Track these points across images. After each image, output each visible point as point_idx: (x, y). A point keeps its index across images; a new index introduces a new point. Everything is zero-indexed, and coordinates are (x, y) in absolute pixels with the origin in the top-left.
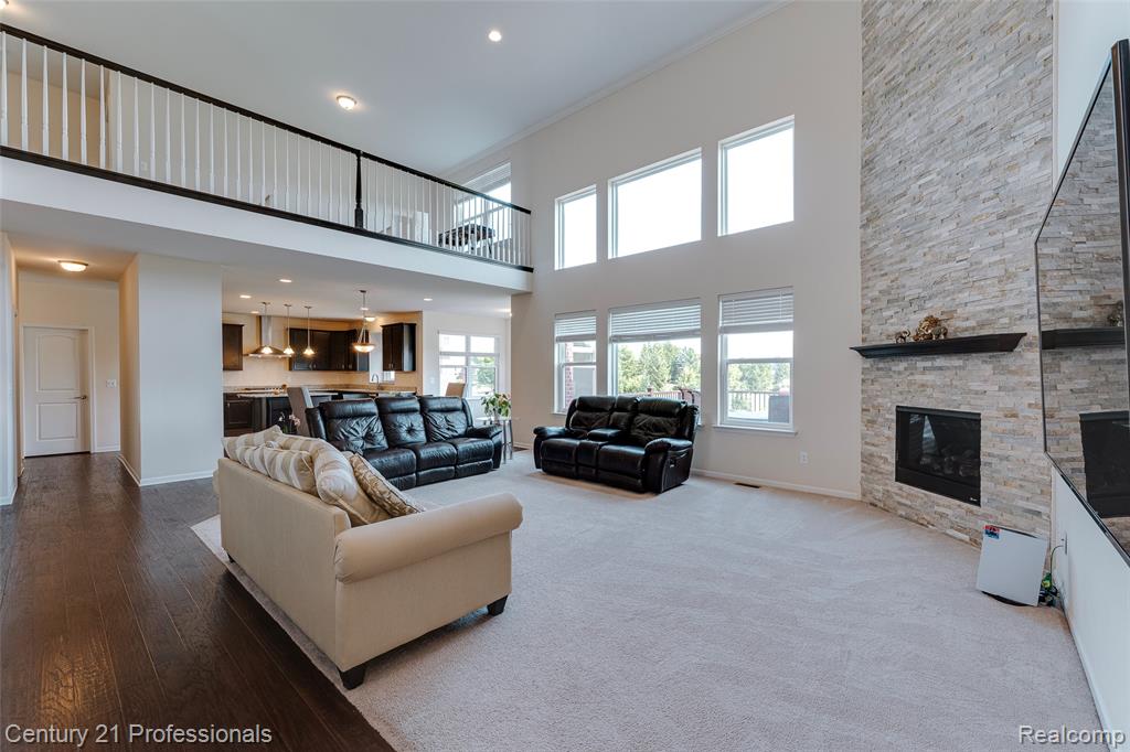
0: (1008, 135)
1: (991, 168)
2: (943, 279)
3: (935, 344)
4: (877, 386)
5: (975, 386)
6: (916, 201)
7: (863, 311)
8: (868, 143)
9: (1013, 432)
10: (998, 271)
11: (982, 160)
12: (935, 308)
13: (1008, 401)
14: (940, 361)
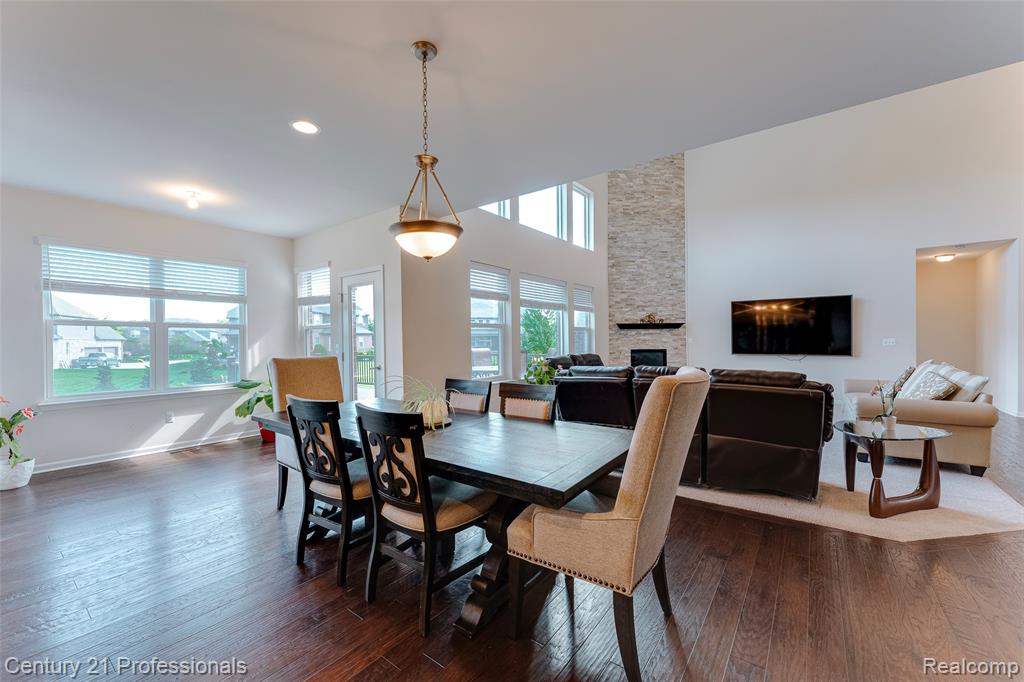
0: (673, 259)
1: (668, 267)
2: (652, 301)
3: (650, 325)
4: (619, 342)
5: (665, 340)
6: (640, 267)
7: (610, 307)
8: (613, 229)
9: (677, 354)
10: (670, 302)
11: (666, 264)
12: (649, 311)
13: (676, 344)
14: (651, 331)
